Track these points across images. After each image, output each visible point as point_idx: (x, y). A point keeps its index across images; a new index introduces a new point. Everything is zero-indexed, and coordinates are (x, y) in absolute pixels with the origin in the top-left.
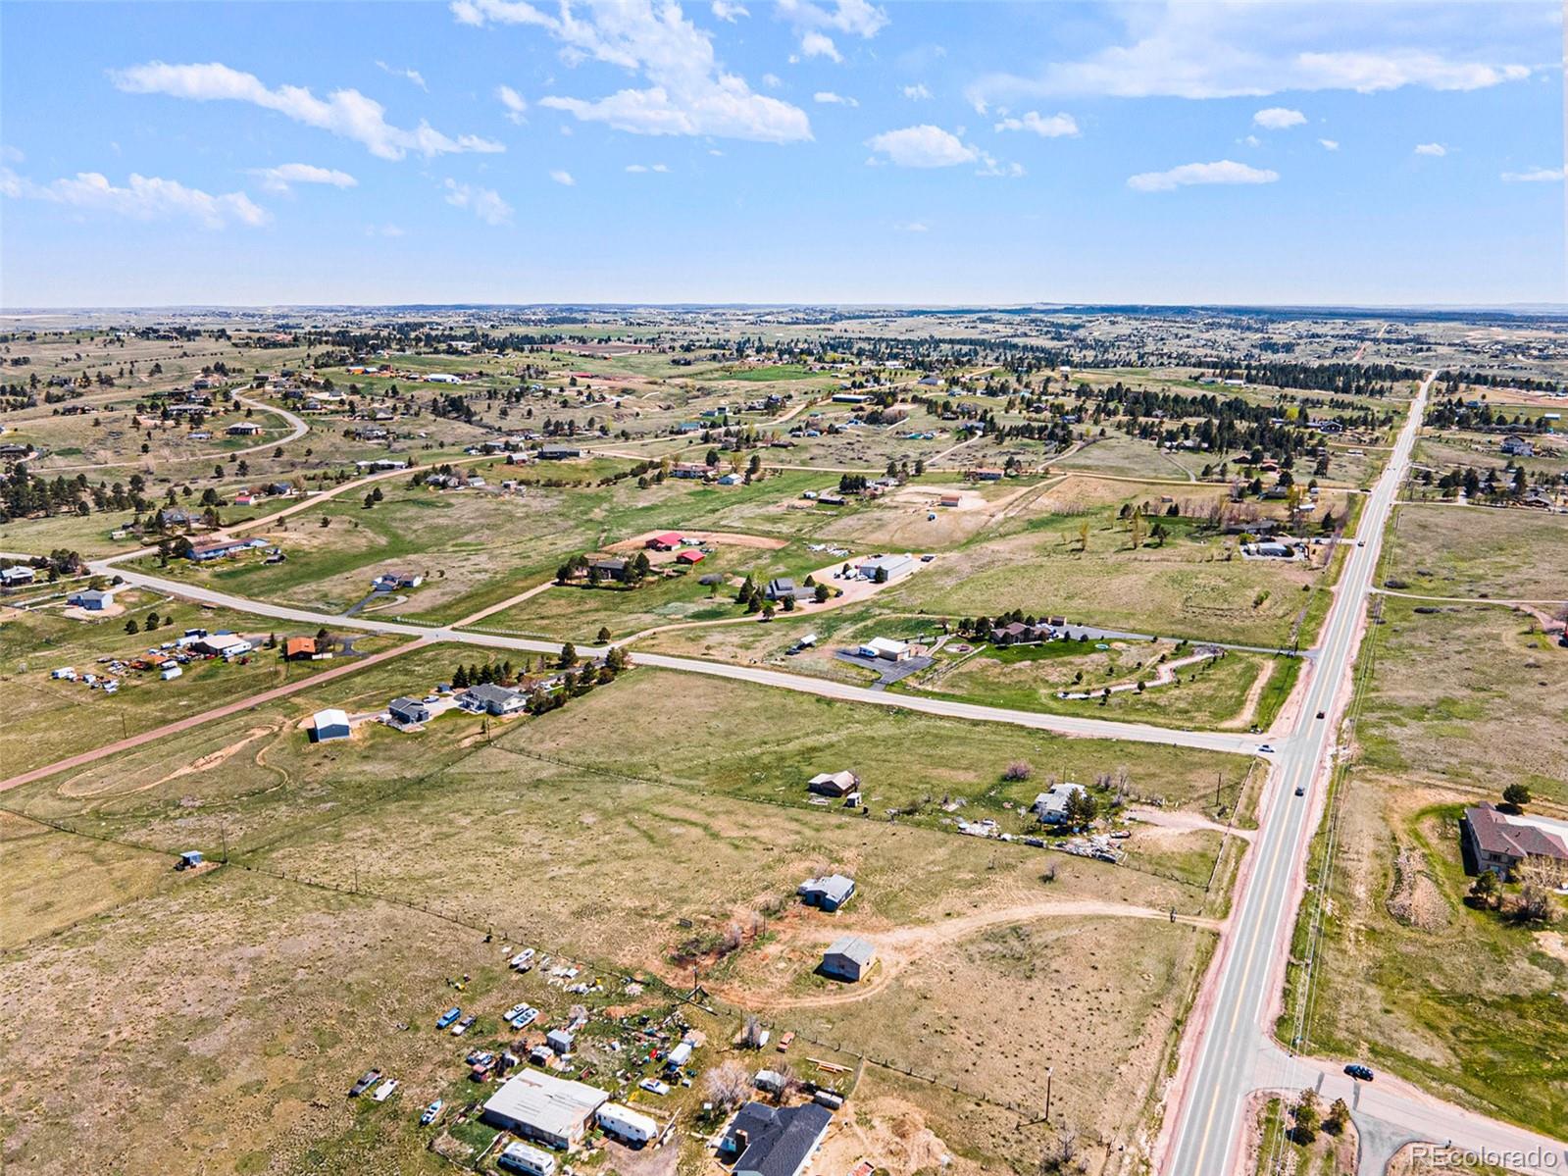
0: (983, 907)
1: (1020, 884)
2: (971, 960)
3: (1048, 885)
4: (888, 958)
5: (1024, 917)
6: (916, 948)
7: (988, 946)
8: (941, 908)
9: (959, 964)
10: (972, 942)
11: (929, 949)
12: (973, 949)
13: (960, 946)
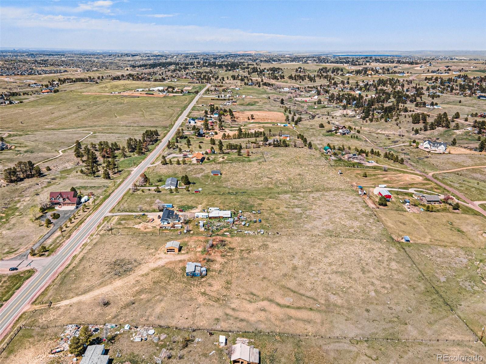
0: (134, 282)
1: (119, 298)
2: (135, 261)
3: (106, 301)
4: (162, 255)
5: (117, 282)
6: (155, 260)
7: (130, 266)
8: (150, 277)
9: (139, 258)
10: (136, 267)
11: (150, 261)
12: (135, 264)
13: (140, 264)
